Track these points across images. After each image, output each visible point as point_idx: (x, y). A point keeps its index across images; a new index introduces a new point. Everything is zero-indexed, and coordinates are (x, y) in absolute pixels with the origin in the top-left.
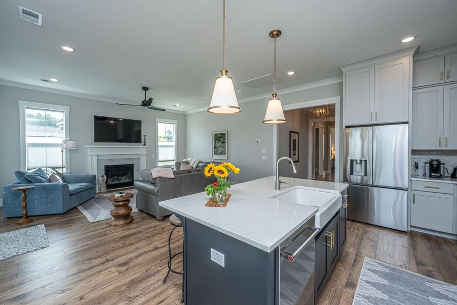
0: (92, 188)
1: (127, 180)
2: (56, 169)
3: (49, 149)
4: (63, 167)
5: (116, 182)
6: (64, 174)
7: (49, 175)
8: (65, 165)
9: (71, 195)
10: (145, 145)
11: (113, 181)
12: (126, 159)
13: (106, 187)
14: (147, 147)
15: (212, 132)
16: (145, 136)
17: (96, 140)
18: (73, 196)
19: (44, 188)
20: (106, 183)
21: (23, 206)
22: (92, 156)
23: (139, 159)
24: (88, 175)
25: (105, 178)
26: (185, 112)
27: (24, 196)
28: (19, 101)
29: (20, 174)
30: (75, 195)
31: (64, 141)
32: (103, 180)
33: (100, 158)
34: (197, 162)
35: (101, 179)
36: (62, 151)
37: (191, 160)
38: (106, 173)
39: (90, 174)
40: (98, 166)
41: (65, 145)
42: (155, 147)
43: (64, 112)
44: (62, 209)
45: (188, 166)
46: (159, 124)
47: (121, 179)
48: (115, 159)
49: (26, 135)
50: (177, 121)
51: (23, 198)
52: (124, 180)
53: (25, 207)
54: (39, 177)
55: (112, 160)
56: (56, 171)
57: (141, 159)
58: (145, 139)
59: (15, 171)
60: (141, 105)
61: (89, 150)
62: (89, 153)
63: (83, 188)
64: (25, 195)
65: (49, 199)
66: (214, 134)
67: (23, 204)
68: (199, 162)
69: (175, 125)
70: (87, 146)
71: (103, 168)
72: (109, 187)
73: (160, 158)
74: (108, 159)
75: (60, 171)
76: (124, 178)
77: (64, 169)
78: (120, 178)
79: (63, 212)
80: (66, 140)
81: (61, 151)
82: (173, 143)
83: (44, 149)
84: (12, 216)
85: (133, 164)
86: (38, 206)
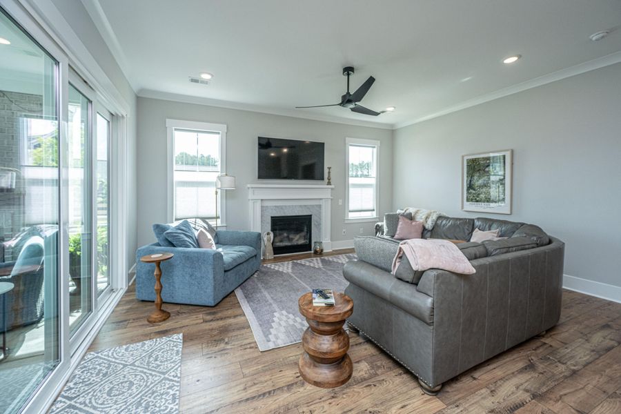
0: (256, 256)
1: (302, 242)
2: (207, 220)
3: (201, 189)
4: (217, 218)
5: (286, 243)
6: (219, 229)
7: (198, 230)
8: (219, 214)
9: (225, 271)
10: (329, 183)
11: (281, 241)
12: (300, 206)
13: (272, 252)
14: (332, 186)
15: (463, 157)
16: (329, 168)
17: (260, 177)
18: (229, 273)
19: (188, 257)
20: (272, 244)
21: (156, 290)
22: (255, 200)
23: (320, 206)
24: (251, 233)
25: (272, 235)
26: (392, 125)
27: (158, 273)
28: (167, 120)
29: (160, 229)
30: (232, 271)
31: (218, 177)
32: (269, 240)
33: (266, 204)
34: (434, 217)
35: (268, 239)
36: (217, 193)
37: (416, 213)
38: (273, 230)
39: (252, 230)
40: (262, 216)
41: (220, 183)
42: (345, 187)
43: (219, 133)
44: (211, 298)
45: (414, 223)
46: (350, 147)
47: (292, 239)
48: (285, 206)
49: (174, 169)
50: (379, 142)
51: (156, 275)
52: (298, 240)
53: (160, 291)
54: (182, 235)
55: (281, 207)
56: (207, 223)
57: (323, 208)
58: (329, 173)
59: (154, 224)
60: (340, 104)
61: (250, 191)
62: (250, 197)
63: (243, 256)
64: (160, 270)
65: (193, 278)
66: (468, 161)
67: (156, 287)
68: (440, 217)
69: (375, 150)
70: (249, 186)
71: (269, 220)
72: (277, 250)
73: (352, 206)
74: (275, 206)
75: (213, 223)
76: (298, 236)
77: (219, 221)
78: (291, 236)
79: (213, 305)
80: (222, 176)
81: (215, 193)
82: (373, 181)
83: (194, 189)
84: (146, 299)
85: (311, 216)
86: (179, 288)
